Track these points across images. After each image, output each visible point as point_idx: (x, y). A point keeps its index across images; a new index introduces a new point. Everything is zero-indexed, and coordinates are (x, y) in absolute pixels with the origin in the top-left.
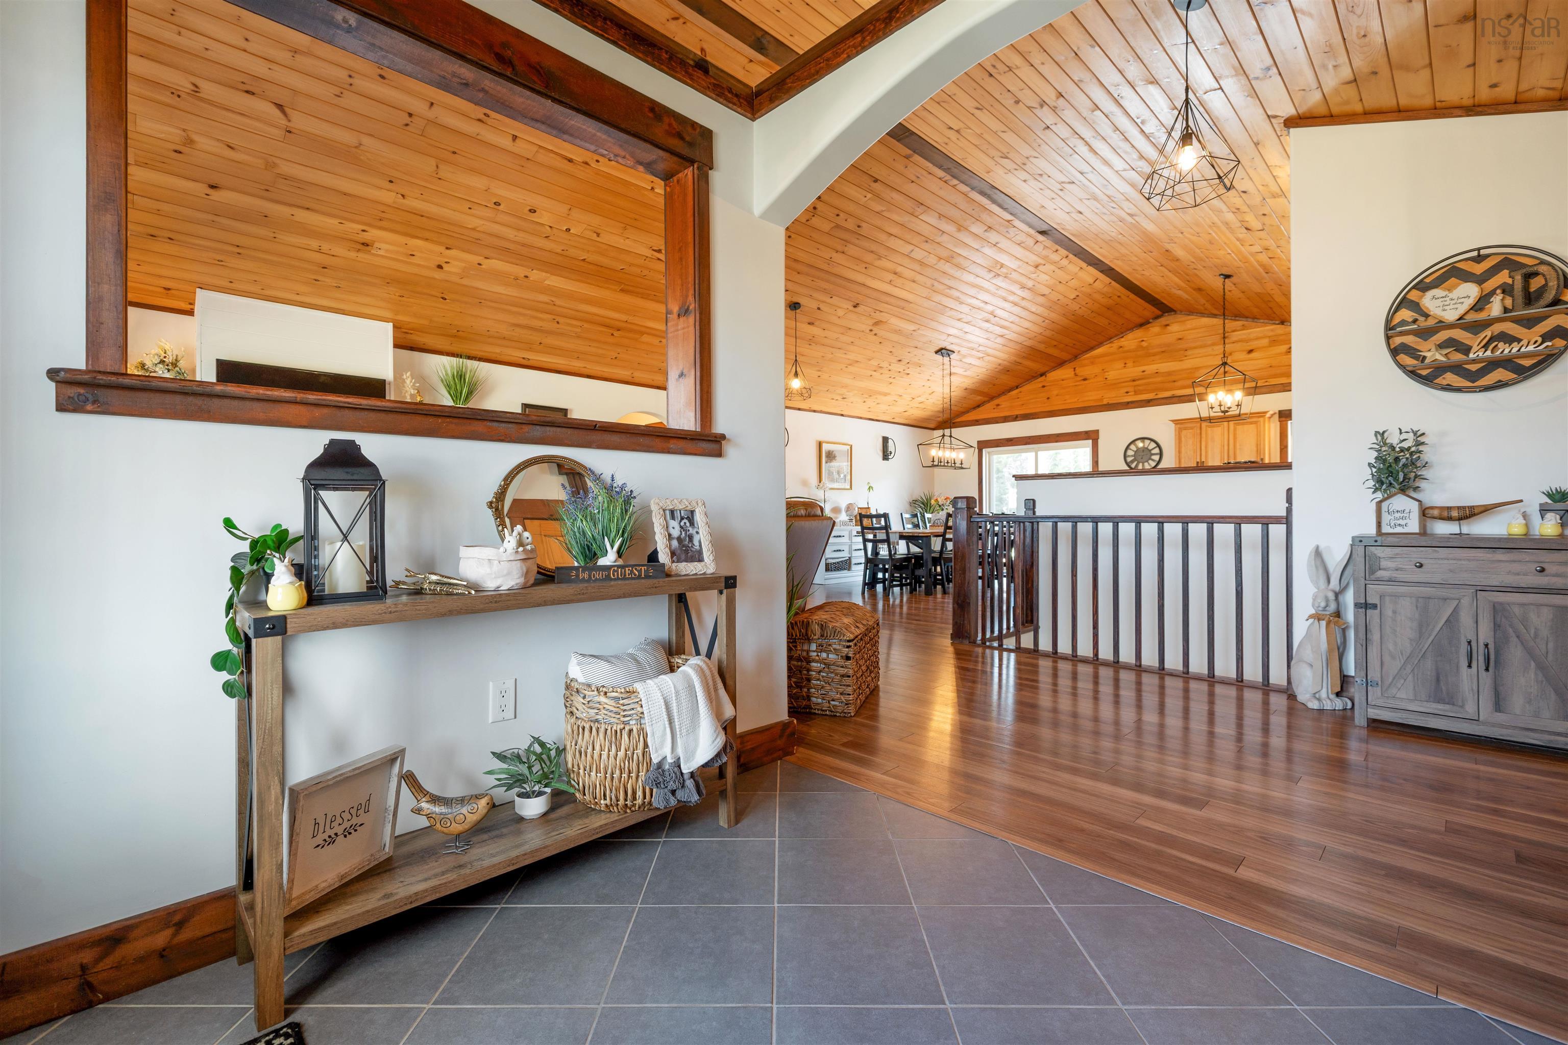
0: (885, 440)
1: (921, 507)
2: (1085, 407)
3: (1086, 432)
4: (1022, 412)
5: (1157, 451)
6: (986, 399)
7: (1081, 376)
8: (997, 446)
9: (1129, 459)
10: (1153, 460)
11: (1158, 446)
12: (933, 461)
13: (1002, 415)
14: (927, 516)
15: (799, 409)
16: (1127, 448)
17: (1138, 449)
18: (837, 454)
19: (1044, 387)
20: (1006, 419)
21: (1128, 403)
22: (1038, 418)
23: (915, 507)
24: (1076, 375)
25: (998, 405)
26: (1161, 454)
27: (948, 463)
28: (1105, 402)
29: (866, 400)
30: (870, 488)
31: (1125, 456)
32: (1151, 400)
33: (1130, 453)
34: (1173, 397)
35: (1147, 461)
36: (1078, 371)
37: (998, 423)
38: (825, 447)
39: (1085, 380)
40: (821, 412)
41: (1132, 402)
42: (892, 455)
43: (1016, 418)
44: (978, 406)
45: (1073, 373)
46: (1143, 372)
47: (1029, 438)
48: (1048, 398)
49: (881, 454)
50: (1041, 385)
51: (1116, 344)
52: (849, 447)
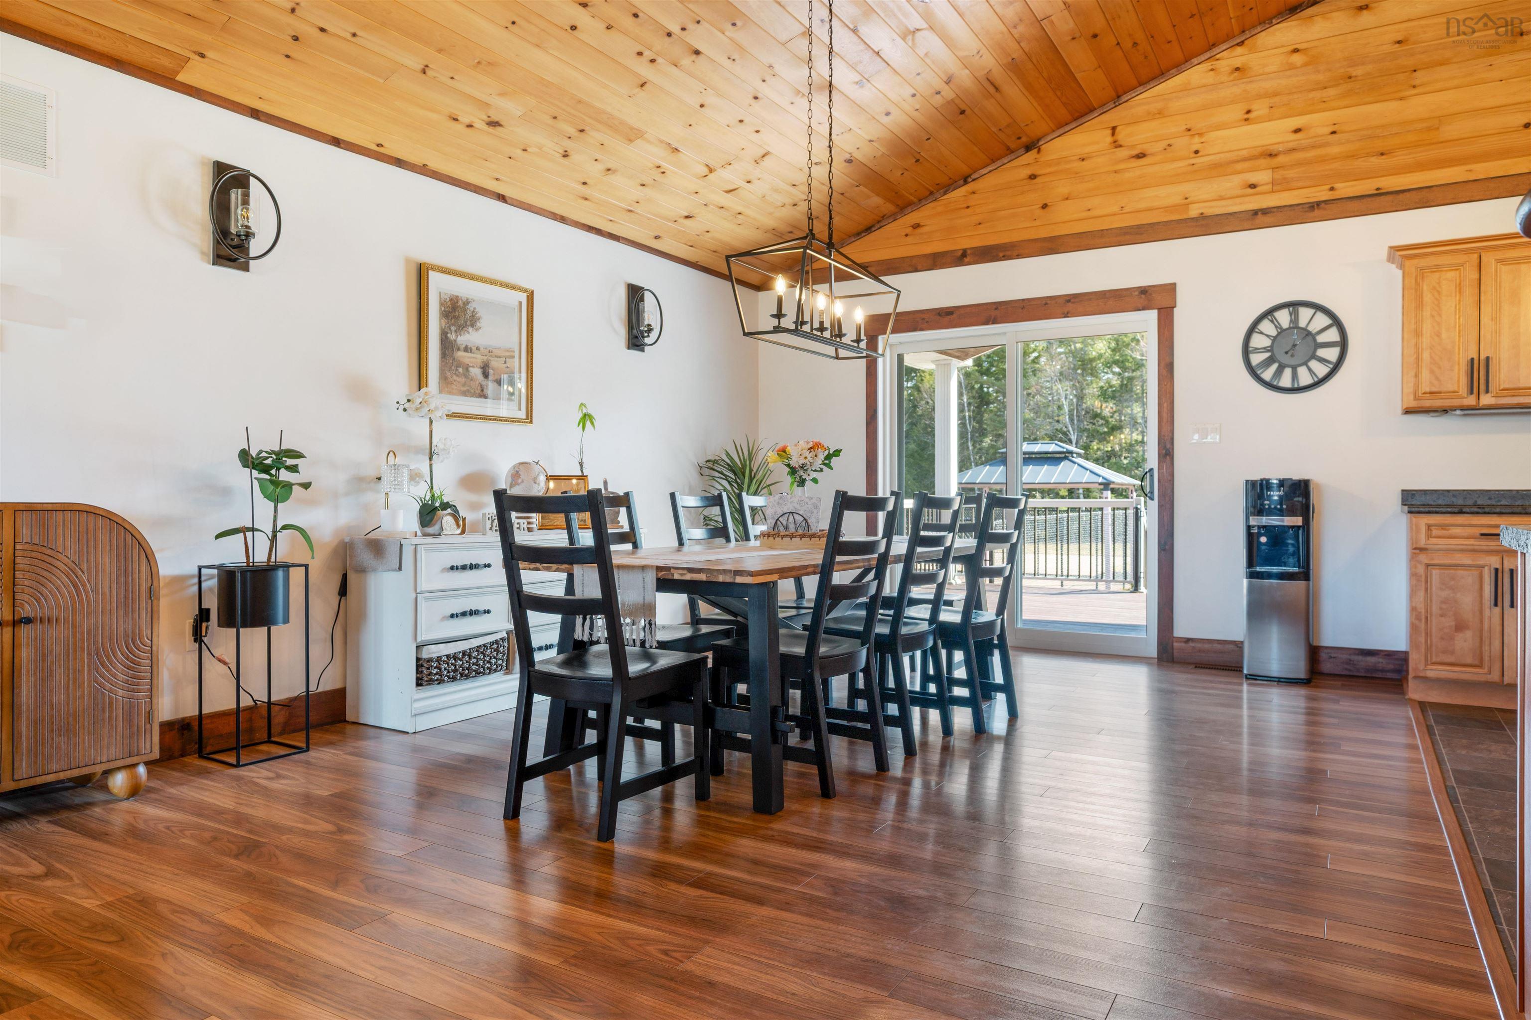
0: (635, 294)
1: (726, 478)
2: (1139, 227)
3: (1144, 291)
4: (976, 243)
5: (1333, 335)
6: (889, 208)
7: (1133, 147)
8: (915, 329)
9: (1256, 359)
10: (1322, 360)
11: (1336, 322)
12: (779, 315)
13: (929, 249)
14: (750, 501)
15: (336, 142)
16: (1252, 329)
17: (1281, 331)
18: (481, 312)
19: (1033, 177)
20: (936, 261)
21: (1255, 213)
22: (1019, 256)
23: (713, 478)
24: (1117, 145)
25: (916, 226)
26: (1343, 344)
27: (822, 329)
28: (1195, 212)
29: (568, 145)
30: (586, 418)
31: (1246, 351)
32: (1319, 203)
33: (1258, 341)
34: (1379, 194)
35: (1305, 363)
36: (1121, 135)
37: (916, 270)
38: (438, 284)
39: (1141, 156)
40: (423, 170)
41: (1265, 212)
42: (654, 335)
43: (961, 258)
44: (868, 230)
45: (1109, 139)
46: (1297, 131)
47: (997, 305)
48: (1045, 206)
49: (622, 332)
50: (1027, 172)
52: (523, 297)
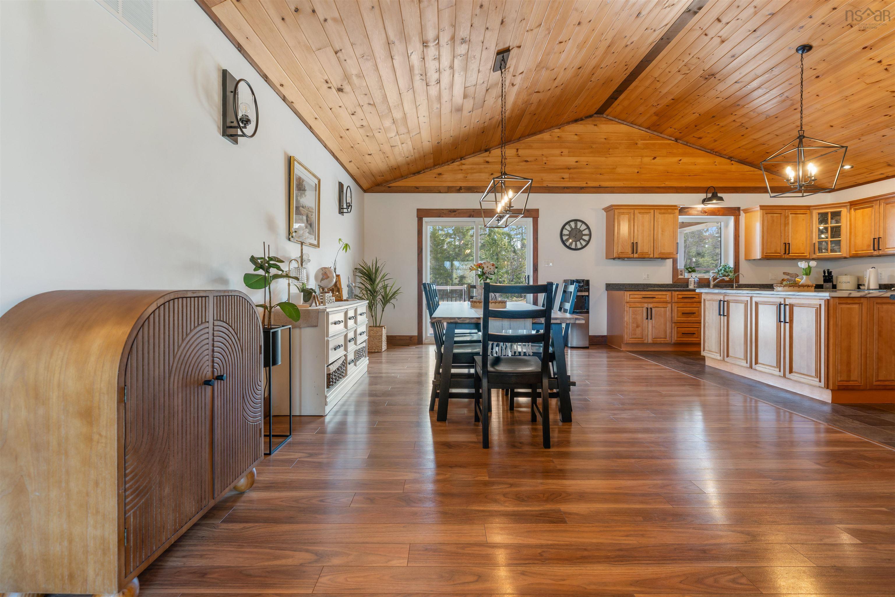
0: (341, 187)
3: (528, 210)
4: (465, 185)
5: (587, 232)
7: (523, 157)
8: (439, 216)
9: (564, 238)
10: (584, 240)
11: (588, 228)
13: (445, 184)
16: (563, 228)
17: (572, 229)
18: (307, 188)
19: (487, 162)
20: (449, 190)
21: (564, 187)
24: (518, 155)
26: (590, 235)
28: (545, 185)
31: (561, 235)
32: (583, 187)
33: (565, 232)
35: (579, 241)
36: (521, 152)
37: (440, 192)
38: (296, 169)
39: (527, 161)
41: (568, 188)
43: (459, 190)
44: (419, 172)
45: (515, 153)
46: (577, 162)
49: (337, 205)
50: (484, 160)
51: (557, 132)
52: (317, 180)
